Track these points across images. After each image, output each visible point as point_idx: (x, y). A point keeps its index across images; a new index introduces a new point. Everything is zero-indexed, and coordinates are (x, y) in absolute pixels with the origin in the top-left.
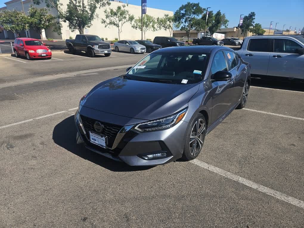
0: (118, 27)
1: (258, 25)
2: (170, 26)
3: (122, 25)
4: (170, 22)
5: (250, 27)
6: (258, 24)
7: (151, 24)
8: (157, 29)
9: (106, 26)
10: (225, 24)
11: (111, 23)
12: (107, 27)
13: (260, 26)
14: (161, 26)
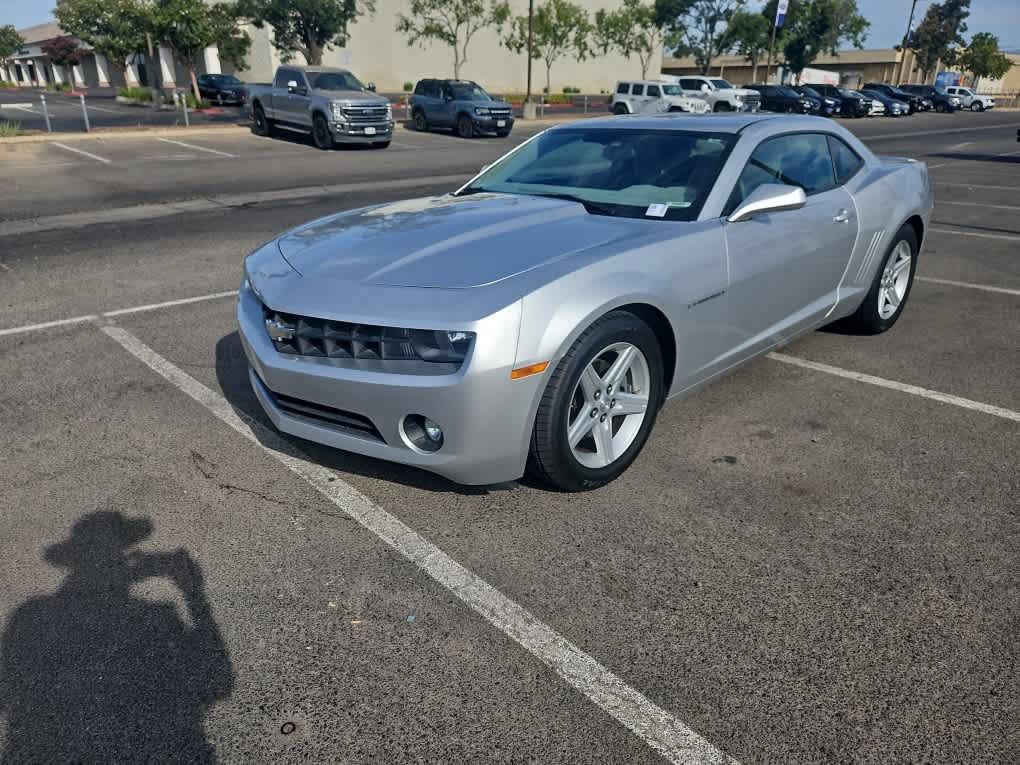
0: (453, 43)
1: (986, 42)
2: (644, 43)
3: (468, 39)
4: (645, 26)
5: (950, 46)
6: (987, 34)
7: (572, 35)
8: (596, 51)
9: (411, 43)
10: (855, 33)
11: (428, 31)
12: (414, 44)
13: (993, 42)
14: (611, 41)
